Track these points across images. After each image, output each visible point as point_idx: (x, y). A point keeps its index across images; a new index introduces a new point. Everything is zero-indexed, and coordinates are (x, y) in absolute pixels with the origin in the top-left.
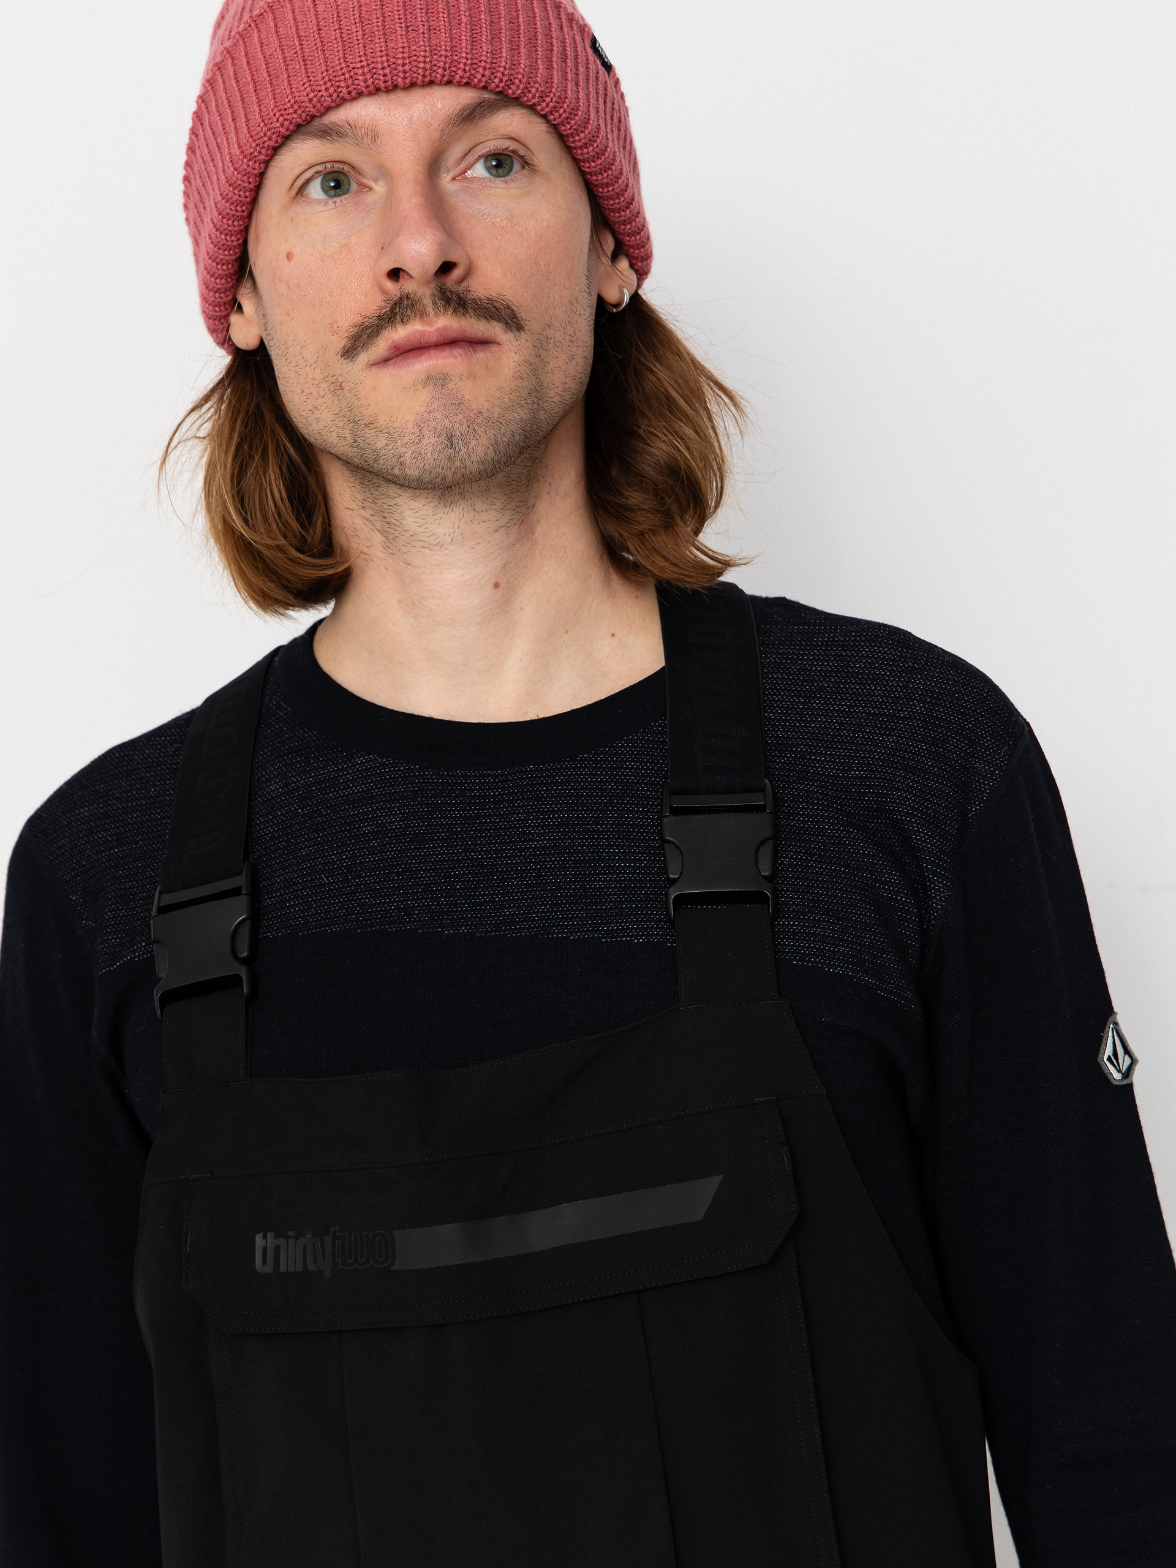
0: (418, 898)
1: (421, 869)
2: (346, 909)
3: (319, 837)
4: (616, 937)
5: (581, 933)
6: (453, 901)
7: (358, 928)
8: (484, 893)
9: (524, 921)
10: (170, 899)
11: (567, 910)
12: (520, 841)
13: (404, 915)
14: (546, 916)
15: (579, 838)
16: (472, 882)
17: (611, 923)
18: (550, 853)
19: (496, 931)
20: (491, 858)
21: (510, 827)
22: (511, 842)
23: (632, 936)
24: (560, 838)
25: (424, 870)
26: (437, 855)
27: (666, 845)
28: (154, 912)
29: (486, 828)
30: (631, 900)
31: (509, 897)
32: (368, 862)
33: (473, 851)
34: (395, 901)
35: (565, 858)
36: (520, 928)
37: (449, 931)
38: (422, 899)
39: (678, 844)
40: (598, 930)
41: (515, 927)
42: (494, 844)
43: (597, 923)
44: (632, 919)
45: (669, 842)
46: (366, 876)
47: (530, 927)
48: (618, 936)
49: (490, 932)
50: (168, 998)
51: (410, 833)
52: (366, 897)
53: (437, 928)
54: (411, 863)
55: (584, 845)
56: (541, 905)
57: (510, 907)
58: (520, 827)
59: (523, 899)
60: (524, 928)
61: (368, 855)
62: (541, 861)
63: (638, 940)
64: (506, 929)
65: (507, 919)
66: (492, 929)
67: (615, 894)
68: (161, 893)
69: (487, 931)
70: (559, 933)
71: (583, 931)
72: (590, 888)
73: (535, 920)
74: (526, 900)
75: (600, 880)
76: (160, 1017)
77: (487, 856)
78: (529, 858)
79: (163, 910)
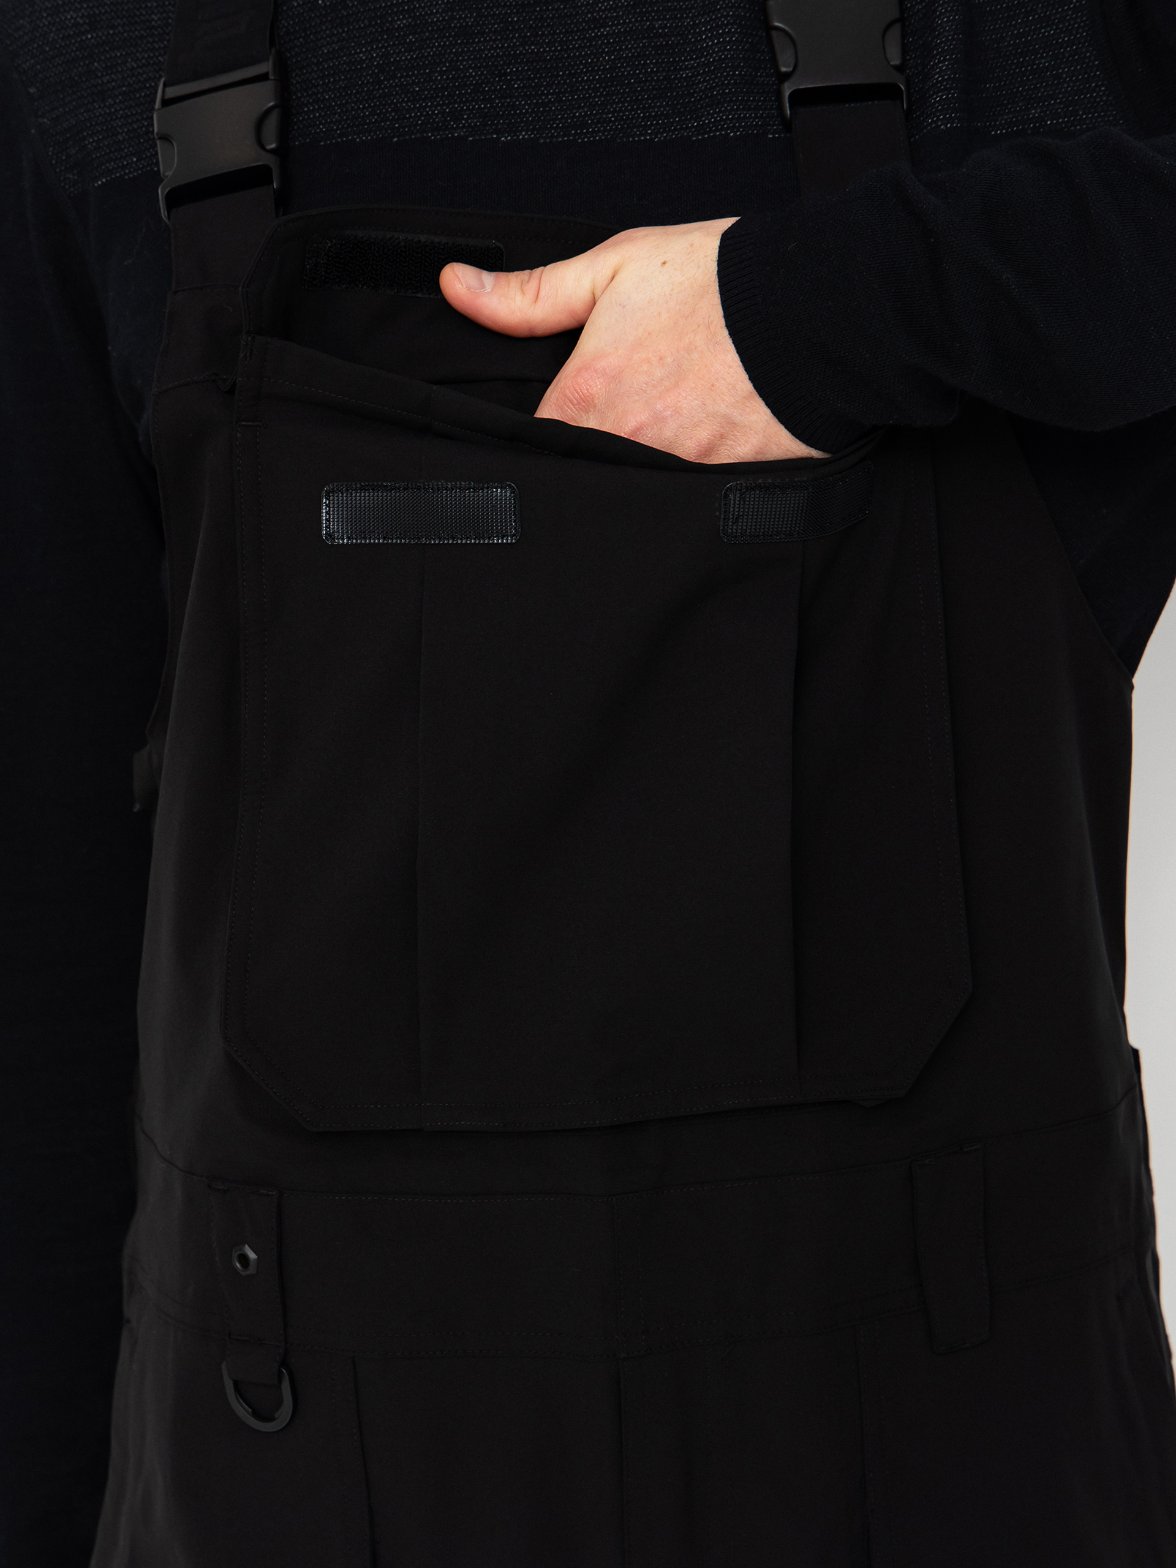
0: (467, 100)
1: (470, 67)
2: (379, 115)
3: (343, 31)
4: (708, 133)
5: (668, 133)
6: (509, 102)
7: (394, 137)
8: (549, 91)
9: (598, 122)
10: (173, 92)
11: (650, 107)
12: (590, 28)
13: (450, 120)
14: (624, 115)
15: (659, 19)
16: (533, 80)
17: (702, 116)
18: (625, 39)
19: (564, 135)
20: (556, 50)
21: (577, 13)
22: (578, 30)
23: (728, 128)
24: (636, 21)
25: (473, 68)
26: (489, 50)
27: (774, 33)
28: (157, 105)
29: (548, 17)
30: (723, 84)
31: (579, 96)
32: (404, 61)
33: (532, 44)
34: (438, 104)
35: (644, 44)
36: (593, 131)
37: (506, 138)
38: (473, 100)
39: (790, 31)
40: (687, 127)
41: (588, 130)
42: (559, 34)
43: (686, 119)
44: (726, 108)
45: (777, 28)
46: (402, 76)
47: (605, 130)
48: (711, 131)
49: (556, 137)
50: (177, 198)
51: (455, 26)
52: (403, 100)
53: (492, 133)
54: (458, 60)
55: (666, 27)
56: (618, 103)
57: (580, 107)
58: (589, 12)
59: (596, 96)
60: (599, 131)
61: (405, 52)
62: (615, 50)
63: (735, 133)
64: (576, 133)
65: (577, 121)
66: (559, 133)
67: (705, 81)
68: (165, 85)
69: (552, 136)
70: (641, 135)
71: (670, 130)
72: (676, 78)
73: (610, 121)
74: (599, 97)
75: (687, 68)
76: (166, 220)
77: (550, 49)
78: (600, 47)
79: (166, 103)
